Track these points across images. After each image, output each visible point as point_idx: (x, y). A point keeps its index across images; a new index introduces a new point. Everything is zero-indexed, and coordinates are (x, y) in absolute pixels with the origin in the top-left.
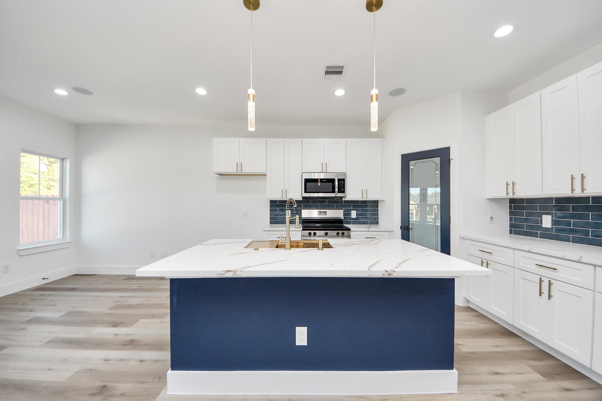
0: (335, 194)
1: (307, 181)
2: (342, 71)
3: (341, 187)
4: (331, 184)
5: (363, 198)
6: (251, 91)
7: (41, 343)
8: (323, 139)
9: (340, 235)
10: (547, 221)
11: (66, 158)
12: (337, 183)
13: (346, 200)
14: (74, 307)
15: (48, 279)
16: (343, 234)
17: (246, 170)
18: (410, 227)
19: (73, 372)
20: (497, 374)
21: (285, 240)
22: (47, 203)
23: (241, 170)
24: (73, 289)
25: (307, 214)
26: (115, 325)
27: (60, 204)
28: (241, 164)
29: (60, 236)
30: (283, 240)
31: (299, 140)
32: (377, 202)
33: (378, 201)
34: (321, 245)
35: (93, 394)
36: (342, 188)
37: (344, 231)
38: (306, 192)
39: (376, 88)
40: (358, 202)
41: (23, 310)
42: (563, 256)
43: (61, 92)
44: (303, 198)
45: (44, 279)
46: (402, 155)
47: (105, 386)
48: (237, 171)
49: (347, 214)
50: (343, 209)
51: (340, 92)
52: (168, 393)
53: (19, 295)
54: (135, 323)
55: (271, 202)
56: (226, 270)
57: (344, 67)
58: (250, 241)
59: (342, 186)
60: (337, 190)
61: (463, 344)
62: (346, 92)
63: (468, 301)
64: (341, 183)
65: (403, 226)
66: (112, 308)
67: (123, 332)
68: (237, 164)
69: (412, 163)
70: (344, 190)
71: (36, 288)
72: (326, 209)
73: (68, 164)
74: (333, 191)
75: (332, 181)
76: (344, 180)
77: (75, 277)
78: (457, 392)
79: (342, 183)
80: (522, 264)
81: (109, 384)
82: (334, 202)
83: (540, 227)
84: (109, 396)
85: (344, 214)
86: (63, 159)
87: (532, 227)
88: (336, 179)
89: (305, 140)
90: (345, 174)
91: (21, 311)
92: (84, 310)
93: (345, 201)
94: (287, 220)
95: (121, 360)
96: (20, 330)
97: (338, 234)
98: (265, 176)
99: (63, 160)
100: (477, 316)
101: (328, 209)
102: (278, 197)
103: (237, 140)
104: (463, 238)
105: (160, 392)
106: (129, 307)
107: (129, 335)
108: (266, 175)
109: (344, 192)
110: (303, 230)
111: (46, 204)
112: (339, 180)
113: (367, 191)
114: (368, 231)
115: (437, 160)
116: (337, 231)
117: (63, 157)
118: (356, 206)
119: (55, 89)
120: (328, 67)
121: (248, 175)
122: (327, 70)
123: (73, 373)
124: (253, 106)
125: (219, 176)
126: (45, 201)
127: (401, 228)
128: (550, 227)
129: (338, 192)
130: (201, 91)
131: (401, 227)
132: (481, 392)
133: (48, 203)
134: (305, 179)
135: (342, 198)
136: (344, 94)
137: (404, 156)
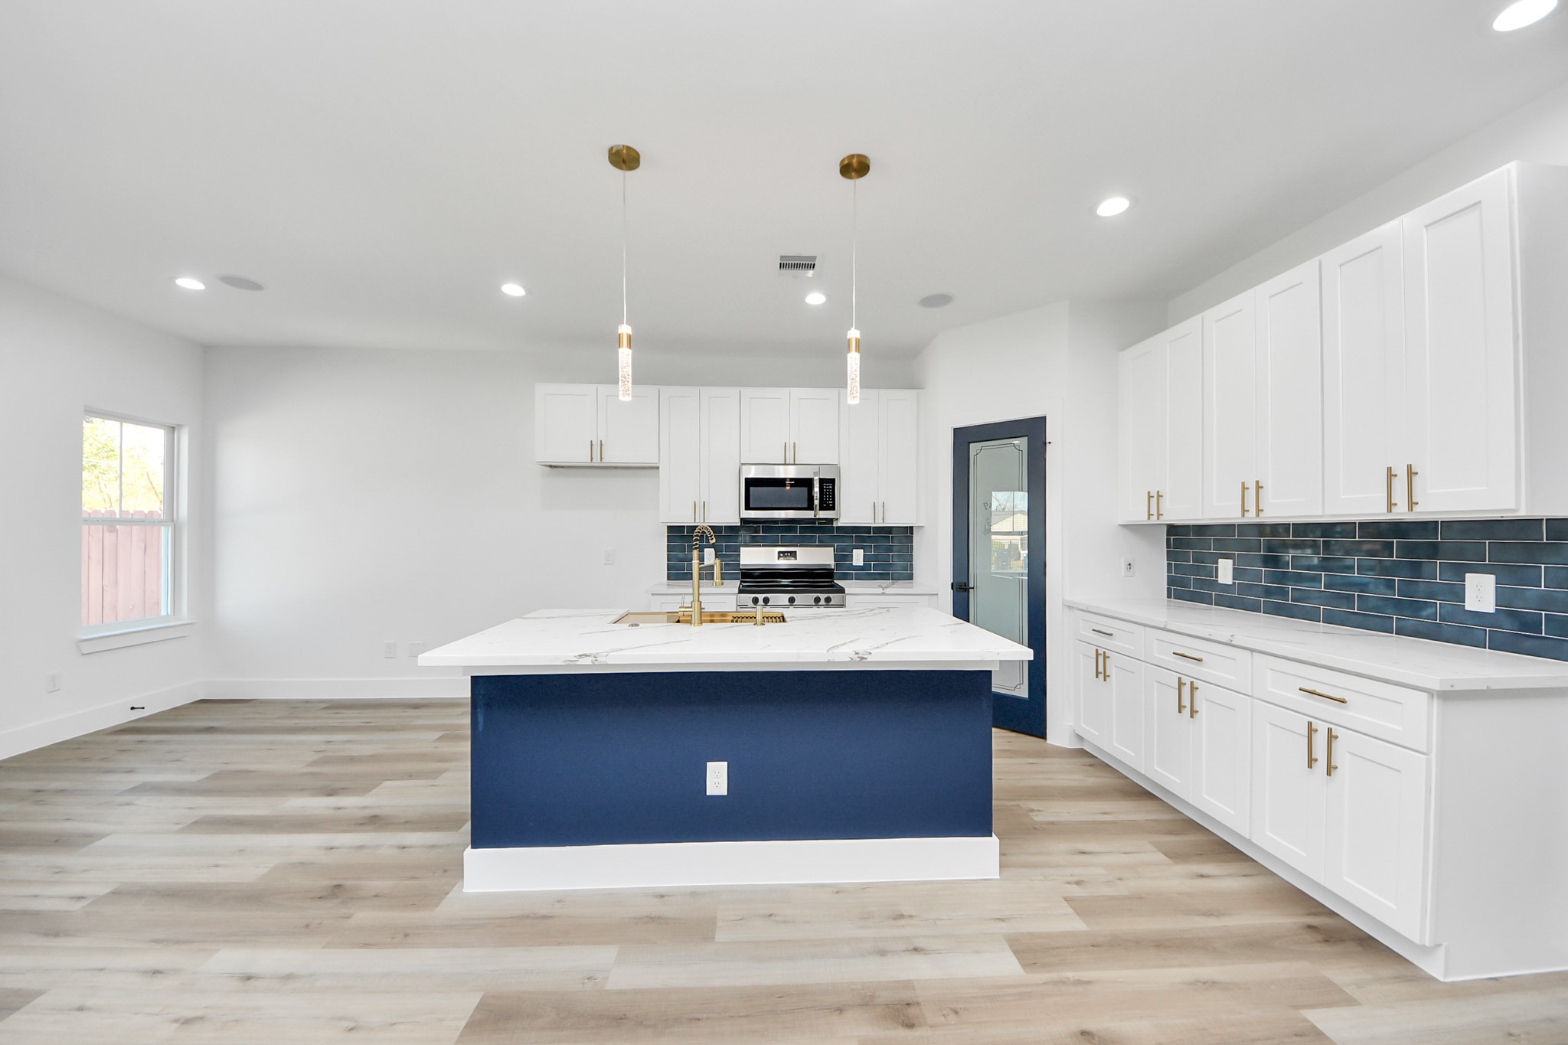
0: (813, 512)
1: (751, 483)
2: (814, 265)
3: (826, 498)
4: (805, 490)
5: (876, 521)
6: (625, 329)
7: (180, 826)
8: (786, 390)
9: (822, 602)
10: (1225, 572)
11: (180, 426)
12: (816, 489)
13: (839, 525)
14: (226, 763)
15: (143, 708)
16: (828, 600)
17: (612, 457)
18: (971, 585)
19: (266, 867)
20: (1084, 853)
21: (691, 607)
22: (111, 532)
23: (601, 458)
24: (210, 730)
25: (754, 556)
26: (331, 793)
27: (165, 534)
28: (601, 445)
29: (165, 609)
30: (686, 608)
31: (733, 391)
32: (909, 530)
33: (911, 528)
34: (759, 618)
35: (321, 898)
36: (829, 500)
37: (831, 595)
38: (748, 508)
39: (856, 328)
40: (867, 529)
41: (108, 771)
42: (1210, 635)
43: (189, 283)
44: (743, 520)
45: (132, 708)
46: (954, 429)
47: (339, 886)
48: (592, 458)
49: (842, 557)
50: (834, 546)
51: (816, 299)
52: (464, 891)
53: (85, 742)
54: (374, 788)
55: (671, 529)
56: (581, 654)
57: (817, 258)
58: (622, 612)
59: (829, 495)
60: (817, 502)
61: (1041, 809)
62: (829, 298)
63: (1080, 738)
64: (826, 489)
65: (957, 584)
66: (314, 763)
67: (350, 803)
68: (592, 445)
69: (974, 448)
70: (834, 504)
71: (119, 729)
72: (797, 546)
73: (184, 439)
74: (810, 507)
75: (807, 483)
76: (832, 481)
77: (205, 705)
78: (999, 877)
79: (829, 489)
80: (1156, 655)
81: (348, 883)
82: (814, 530)
83: (1214, 584)
84: (351, 898)
85: (837, 558)
86: (174, 428)
87: (1201, 583)
88: (816, 478)
89: (748, 392)
90: (836, 467)
91: (108, 772)
92: (253, 767)
93: (839, 528)
94: (694, 572)
95: (361, 847)
96: (120, 805)
97: (817, 600)
98: (656, 471)
99: (172, 429)
100: (1090, 765)
101: (801, 546)
102: (684, 518)
103: (591, 388)
104: (1069, 607)
105: (450, 890)
106: (352, 760)
107: (365, 808)
108: (658, 468)
109: (833, 508)
110: (741, 591)
111: (107, 534)
112: (822, 481)
113: (883, 506)
114: (883, 594)
115: (1022, 443)
116: (816, 595)
117: (173, 422)
118: (863, 539)
119: (176, 278)
120: (782, 257)
121: (616, 468)
122: (782, 262)
123: (268, 870)
124: (628, 355)
125: (549, 468)
126: (105, 527)
127: (952, 588)
128: (1231, 583)
129: (821, 508)
130: (513, 290)
131: (952, 584)
132: (1042, 878)
133: (114, 531)
134: (746, 479)
135: (831, 521)
136: (825, 302)
137: (958, 432)
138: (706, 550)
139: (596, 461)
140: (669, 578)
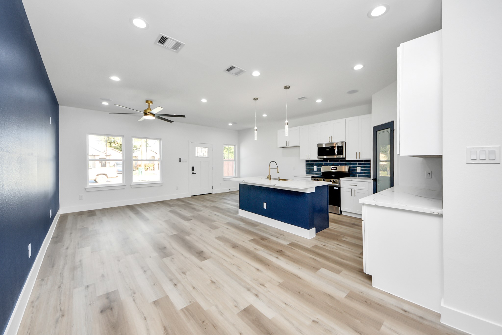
0: (336, 156)
1: (320, 149)
5: (357, 158)
8: (330, 122)
11: (236, 145)
12: (336, 149)
13: (347, 160)
16: (334, 181)
17: (291, 145)
23: (289, 145)
27: (234, 162)
28: (288, 142)
32: (369, 161)
36: (341, 152)
38: (320, 155)
43: (230, 124)
45: (230, 190)
49: (353, 169)
50: (348, 166)
51: (319, 101)
55: (306, 161)
64: (340, 149)
68: (286, 142)
70: (343, 153)
72: (336, 166)
73: (236, 147)
76: (342, 147)
88: (335, 146)
89: (320, 124)
97: (331, 181)
98: (299, 147)
101: (338, 166)
102: (308, 158)
109: (343, 155)
112: (338, 147)
113: (360, 153)
114: (352, 181)
116: (330, 179)
118: (361, 164)
125: (283, 148)
134: (318, 148)
136: (322, 102)
137: (374, 128)
138: (314, 167)
139: (287, 146)
140: (306, 174)
